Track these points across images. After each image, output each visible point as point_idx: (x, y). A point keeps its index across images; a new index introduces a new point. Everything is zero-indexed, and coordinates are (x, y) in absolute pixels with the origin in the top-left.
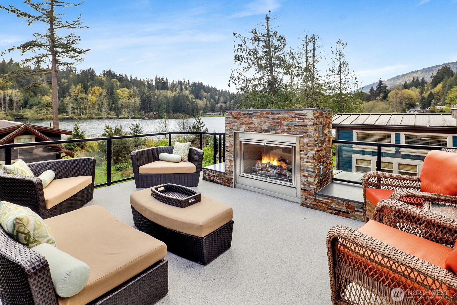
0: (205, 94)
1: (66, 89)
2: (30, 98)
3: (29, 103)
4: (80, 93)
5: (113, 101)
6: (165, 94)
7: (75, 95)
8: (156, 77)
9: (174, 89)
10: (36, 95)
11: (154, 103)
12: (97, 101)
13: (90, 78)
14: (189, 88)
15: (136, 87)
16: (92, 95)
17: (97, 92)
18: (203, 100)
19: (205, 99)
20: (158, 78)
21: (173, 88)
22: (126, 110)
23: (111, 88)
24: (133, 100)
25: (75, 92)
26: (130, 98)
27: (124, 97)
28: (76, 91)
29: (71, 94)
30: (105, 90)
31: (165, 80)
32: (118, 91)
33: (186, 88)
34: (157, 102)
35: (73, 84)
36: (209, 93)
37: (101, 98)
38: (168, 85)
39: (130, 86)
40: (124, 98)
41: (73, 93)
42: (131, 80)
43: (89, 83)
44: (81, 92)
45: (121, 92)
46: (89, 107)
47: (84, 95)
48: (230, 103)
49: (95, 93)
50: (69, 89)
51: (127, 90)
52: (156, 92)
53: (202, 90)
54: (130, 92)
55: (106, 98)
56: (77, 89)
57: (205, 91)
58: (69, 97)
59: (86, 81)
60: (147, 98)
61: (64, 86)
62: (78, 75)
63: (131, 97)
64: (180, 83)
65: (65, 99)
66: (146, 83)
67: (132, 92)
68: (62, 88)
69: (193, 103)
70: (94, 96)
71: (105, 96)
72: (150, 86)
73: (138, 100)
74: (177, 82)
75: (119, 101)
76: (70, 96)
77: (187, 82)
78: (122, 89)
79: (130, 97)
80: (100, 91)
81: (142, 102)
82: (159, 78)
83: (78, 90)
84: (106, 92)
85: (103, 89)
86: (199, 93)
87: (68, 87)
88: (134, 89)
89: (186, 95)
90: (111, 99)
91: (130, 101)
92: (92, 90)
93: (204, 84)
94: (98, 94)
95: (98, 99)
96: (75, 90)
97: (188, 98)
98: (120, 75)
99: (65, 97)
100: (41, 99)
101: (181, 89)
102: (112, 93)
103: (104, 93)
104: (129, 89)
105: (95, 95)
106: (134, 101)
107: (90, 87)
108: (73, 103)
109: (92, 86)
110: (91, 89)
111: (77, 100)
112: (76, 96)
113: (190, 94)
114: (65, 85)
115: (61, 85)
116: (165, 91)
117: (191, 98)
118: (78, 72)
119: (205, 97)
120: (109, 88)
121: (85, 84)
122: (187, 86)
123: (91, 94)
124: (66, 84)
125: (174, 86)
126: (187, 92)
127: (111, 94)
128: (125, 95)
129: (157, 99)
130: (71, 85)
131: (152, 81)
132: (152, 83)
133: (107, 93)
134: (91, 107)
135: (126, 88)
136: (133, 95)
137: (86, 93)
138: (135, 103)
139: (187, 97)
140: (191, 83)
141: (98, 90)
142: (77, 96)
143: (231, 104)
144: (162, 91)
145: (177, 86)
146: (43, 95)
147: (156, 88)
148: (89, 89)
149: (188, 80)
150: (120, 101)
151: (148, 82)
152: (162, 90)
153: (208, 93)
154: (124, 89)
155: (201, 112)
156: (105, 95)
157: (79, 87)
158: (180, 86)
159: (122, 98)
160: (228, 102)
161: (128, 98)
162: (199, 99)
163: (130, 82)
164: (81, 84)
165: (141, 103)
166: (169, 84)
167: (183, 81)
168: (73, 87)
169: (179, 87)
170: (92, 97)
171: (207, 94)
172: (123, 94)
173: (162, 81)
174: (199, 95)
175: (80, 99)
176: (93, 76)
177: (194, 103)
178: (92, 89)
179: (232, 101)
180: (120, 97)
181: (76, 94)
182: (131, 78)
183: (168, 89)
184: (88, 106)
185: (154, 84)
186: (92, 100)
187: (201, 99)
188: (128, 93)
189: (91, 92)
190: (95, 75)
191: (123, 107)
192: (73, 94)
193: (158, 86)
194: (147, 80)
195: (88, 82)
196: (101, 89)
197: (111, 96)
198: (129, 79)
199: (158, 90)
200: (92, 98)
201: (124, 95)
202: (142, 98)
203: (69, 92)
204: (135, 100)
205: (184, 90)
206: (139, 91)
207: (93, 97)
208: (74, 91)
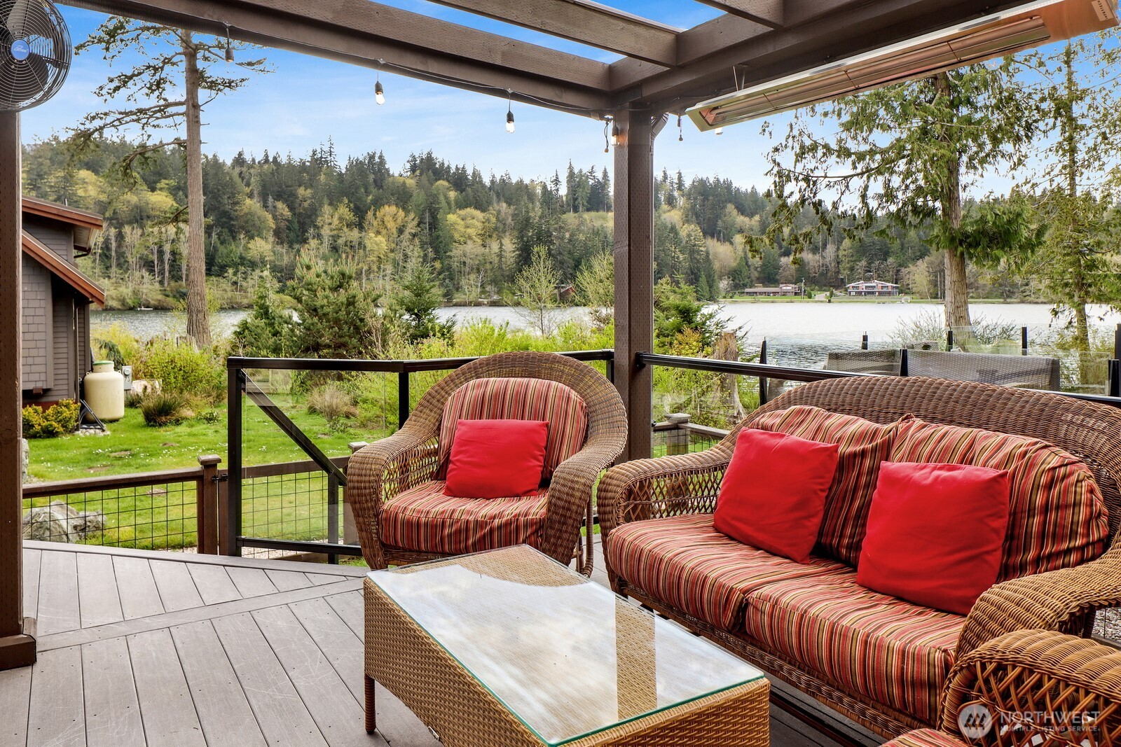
0: (741, 220)
1: (310, 217)
2: (219, 245)
3: (219, 260)
4: (345, 229)
5: (436, 251)
6: (597, 224)
7: (332, 233)
8: (571, 168)
10: (234, 238)
11: (560, 253)
12: (392, 251)
13: (375, 181)
14: (681, 202)
15: (504, 205)
16: (378, 233)
17: (391, 225)
18: (732, 243)
19: (739, 239)
20: (576, 171)
22: (473, 276)
23: (430, 210)
24: (495, 247)
25: (330, 224)
26: (488, 241)
27: (470, 238)
28: (336, 221)
29: (323, 232)
30: (412, 215)
31: (599, 175)
32: (452, 218)
33: (671, 201)
34: (569, 253)
35: (326, 201)
36: (757, 218)
37: (401, 242)
38: (611, 194)
39: (489, 203)
40: (469, 242)
41: (326, 227)
42: (493, 182)
43: (370, 197)
44: (347, 226)
45: (459, 221)
46: (369, 271)
47: (354, 235)
48: (838, 249)
49: (386, 227)
50: (317, 216)
51: (478, 213)
52: (570, 218)
53: (730, 208)
54: (488, 220)
55: (417, 241)
56: (336, 216)
57: (742, 210)
58: (316, 241)
59: (363, 190)
60: (538, 238)
61: (305, 209)
62: (340, 174)
63: (490, 236)
65: (306, 246)
66: (539, 191)
67: (494, 220)
68: (300, 214)
69: (692, 250)
70: (383, 237)
71: (414, 235)
72: (549, 199)
73: (510, 247)
75: (454, 251)
76: (319, 236)
77: (676, 181)
78: (462, 212)
79: (486, 236)
80: (399, 221)
82: (581, 171)
83: (341, 219)
84: (415, 222)
85: (407, 211)
86: (717, 217)
87: (313, 212)
88: (499, 212)
89: (671, 226)
90: (431, 244)
91: (487, 250)
92: (376, 218)
93: (736, 184)
94: (394, 231)
95: (393, 245)
96: (332, 218)
97: (676, 233)
98: (457, 169)
99: (305, 241)
100: (247, 249)
102: (434, 225)
103: (410, 225)
104: (483, 210)
105: (384, 232)
106: (497, 251)
107: (373, 208)
108: (325, 258)
109: (378, 204)
110: (375, 214)
111: (337, 251)
112: (335, 238)
113: (687, 221)
114: (306, 204)
115: (297, 205)
116: (601, 213)
117: (689, 236)
118: (342, 164)
119: (741, 231)
120: (424, 211)
121: (359, 199)
122: (676, 194)
123: (375, 230)
124: (309, 202)
126: (674, 216)
127: (430, 229)
128: (471, 231)
129: (570, 240)
130: (321, 205)
131: (556, 181)
132: (557, 190)
133: (418, 225)
134: (376, 269)
135: (476, 208)
136: (496, 229)
137: (361, 227)
138: (500, 256)
139: (674, 230)
140: (688, 183)
141: (395, 217)
142: (339, 237)
143: (841, 253)
144: (587, 216)
146: (252, 238)
147: (569, 205)
148: (370, 214)
149: (680, 174)
150: (456, 252)
151: (544, 187)
152: (588, 210)
153: (751, 215)
154: (468, 210)
155: (723, 284)
156: (413, 231)
157: (344, 211)
159: (462, 239)
160: (831, 249)
161: (480, 242)
162: (718, 240)
163: (490, 189)
164: (350, 201)
165: (520, 255)
168: (327, 209)
170: (377, 239)
171: (746, 219)
172: (467, 227)
173: (591, 182)
174: (720, 222)
175: (346, 245)
176: (382, 175)
177: (698, 252)
178: (377, 213)
179: (847, 243)
180: (457, 236)
181: (335, 232)
182: (494, 177)
184: (365, 268)
185: (563, 191)
186: (376, 248)
187: (728, 239)
188: (479, 225)
189: (375, 223)
190: (388, 170)
191: (467, 269)
192: (326, 232)
193: (575, 200)
194: (542, 179)
195: (367, 193)
196: (401, 213)
197: (431, 235)
198: (487, 181)
199: (576, 210)
200: (377, 242)
201: (469, 230)
202: (522, 238)
203: (316, 227)
204: (502, 244)
205: (665, 207)
206: (514, 216)
207: (380, 238)
208: (330, 221)
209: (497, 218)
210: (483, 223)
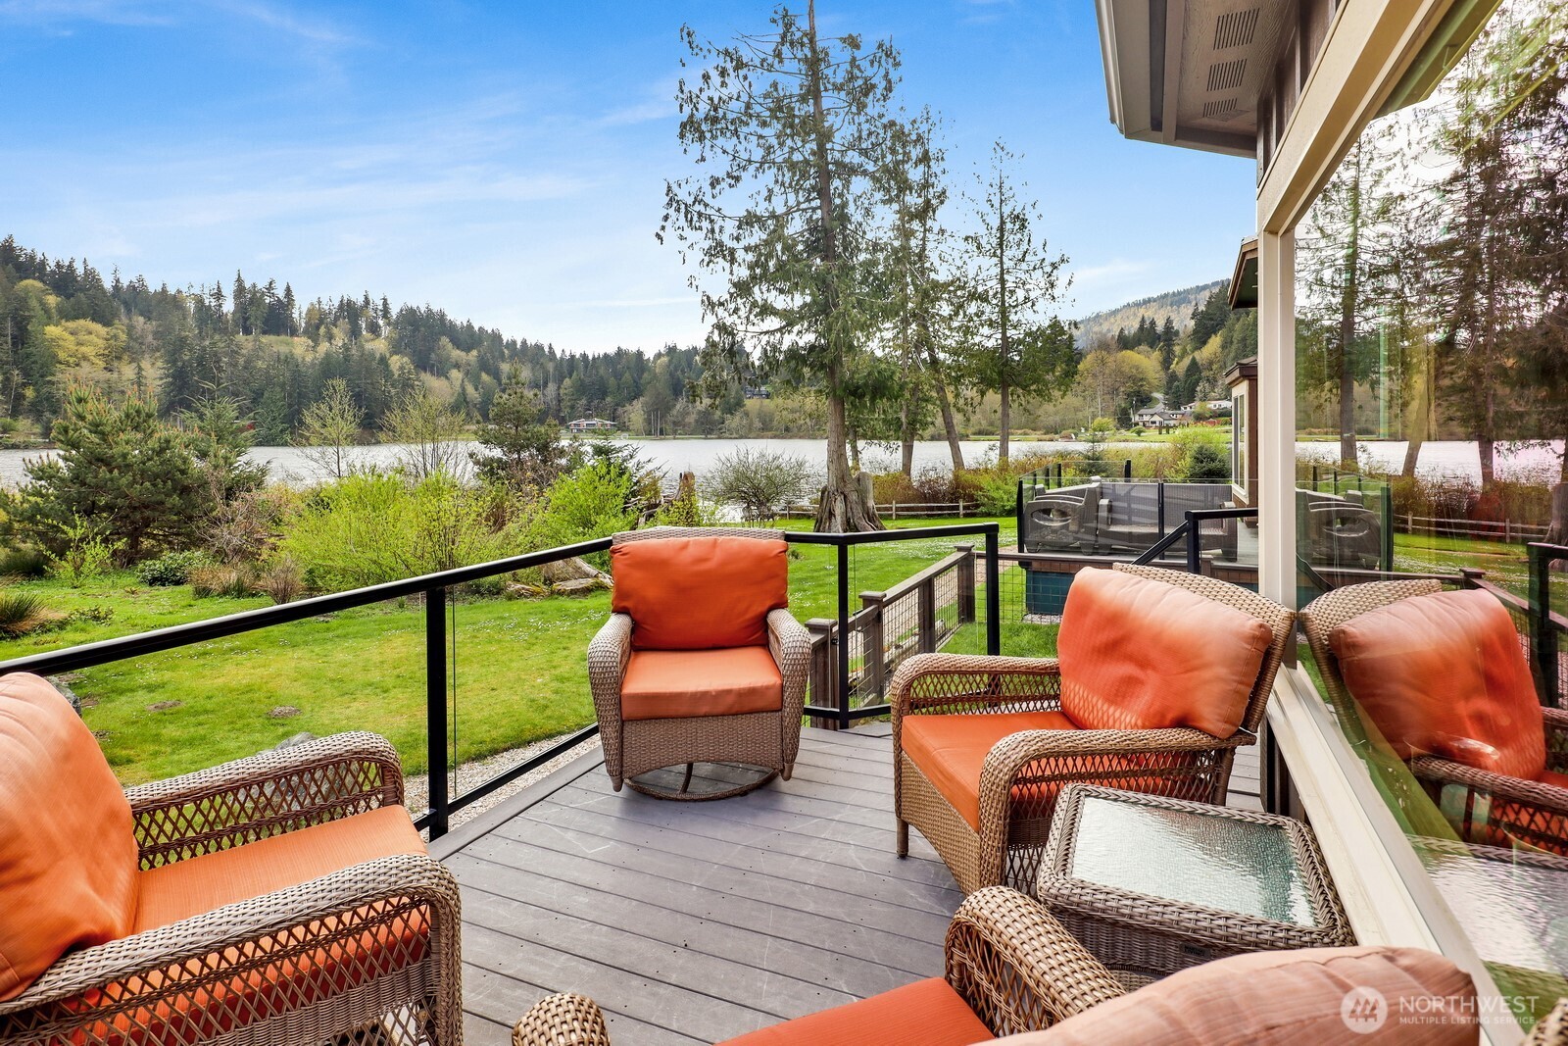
0: (457, 354)
5: (26, 374)
6: (283, 349)
8: (239, 280)
9: (322, 330)
14: (385, 331)
15: (141, 319)
18: (447, 378)
19: (455, 374)
20: (247, 285)
21: (318, 328)
23: (14, 319)
24: (128, 372)
26: (116, 363)
27: (85, 358)
31: (280, 293)
32: (52, 331)
33: (374, 329)
34: (246, 383)
36: (475, 353)
38: (296, 315)
39: (115, 315)
40: (84, 364)
42: (117, 288)
45: (67, 335)
48: (559, 388)
51: (97, 327)
52: (242, 339)
53: (445, 340)
54: (115, 337)
57: (457, 344)
60: (200, 364)
63: (119, 358)
64: (350, 311)
66: (191, 306)
67: (124, 337)
69: (406, 385)
72: (207, 316)
73: (155, 372)
74: (337, 304)
75: (59, 375)
77: (381, 307)
78: (71, 325)
79: (112, 357)
81: (173, 377)
82: (254, 286)
86: (431, 349)
88: (130, 328)
89: (378, 356)
90: (16, 364)
91: (115, 375)
93: (449, 317)
97: (387, 366)
98: (58, 266)
101: (355, 333)
102: (21, 338)
104: (107, 323)
106: (133, 377)
113: (396, 349)
116: (283, 337)
117: (402, 368)
119: (457, 366)
120: (3, 318)
122: (381, 322)
125: (321, 321)
126: (379, 346)
127: (14, 343)
128: (88, 350)
129: (245, 368)
131: (218, 295)
132: (220, 306)
135: (94, 320)
136: (126, 349)
138: (138, 383)
139: (383, 360)
140: (394, 311)
143: (562, 391)
144: (265, 339)
145: (337, 318)
147: (237, 325)
149: (385, 300)
150: (63, 376)
151: (199, 301)
152: (264, 333)
153: (468, 350)
154: (81, 322)
158: (350, 322)
159: (72, 360)
160: (551, 387)
161: (102, 364)
162: (433, 374)
163: (113, 295)
165: (172, 384)
166: (299, 311)
167: (360, 301)
169: (344, 324)
171: (463, 354)
172: (80, 344)
173: (268, 300)
174: (433, 356)
177: (413, 386)
179: (567, 382)
180: (62, 355)
182: (118, 281)
183: (294, 332)
185: (229, 306)
187: (442, 373)
188: (101, 343)
193: (246, 319)
194: (196, 291)
197: (15, 352)
198: (108, 284)
199: (247, 331)
201: (83, 349)
202: (174, 362)
204: (140, 369)
205: (368, 335)
206: (157, 335)
209: (129, 335)
210: (107, 340)
